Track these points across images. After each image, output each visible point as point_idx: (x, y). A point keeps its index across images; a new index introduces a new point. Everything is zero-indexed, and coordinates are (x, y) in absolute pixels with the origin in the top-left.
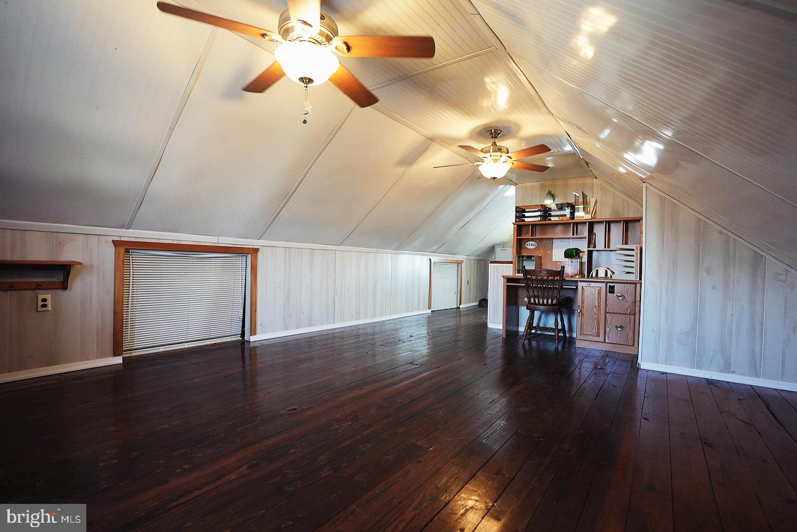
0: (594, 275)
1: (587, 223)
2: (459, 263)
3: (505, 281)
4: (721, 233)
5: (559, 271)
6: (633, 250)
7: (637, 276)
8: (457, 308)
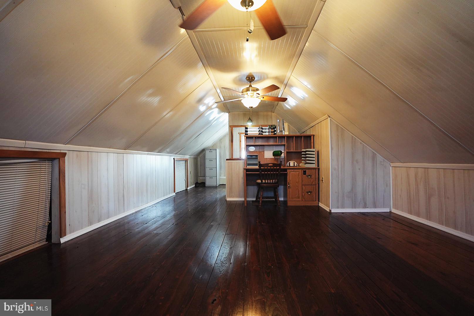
0: (288, 165)
1: (286, 137)
2: (186, 161)
3: (245, 171)
4: (361, 143)
5: (279, 164)
6: (314, 151)
7: (316, 165)
8: (186, 189)
